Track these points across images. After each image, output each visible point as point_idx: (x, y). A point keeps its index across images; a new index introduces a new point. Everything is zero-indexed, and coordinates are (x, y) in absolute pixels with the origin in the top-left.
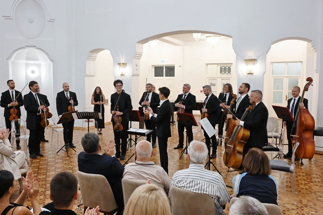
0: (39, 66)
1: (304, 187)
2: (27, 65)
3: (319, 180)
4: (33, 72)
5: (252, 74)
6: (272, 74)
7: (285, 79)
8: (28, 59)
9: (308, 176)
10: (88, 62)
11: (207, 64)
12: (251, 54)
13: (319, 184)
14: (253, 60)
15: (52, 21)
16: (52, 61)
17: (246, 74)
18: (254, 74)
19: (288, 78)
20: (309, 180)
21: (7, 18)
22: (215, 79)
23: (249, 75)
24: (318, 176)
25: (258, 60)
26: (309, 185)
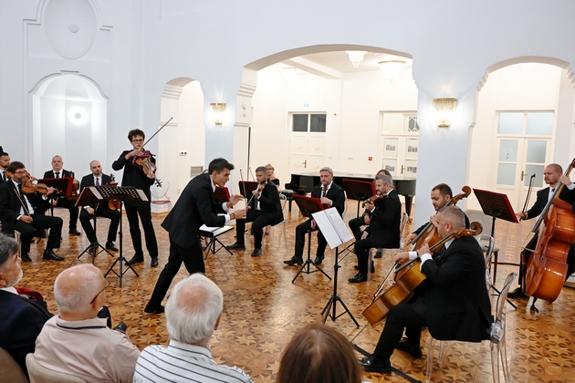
0: (88, 105)
1: (526, 367)
2: (68, 104)
3: (564, 350)
4: (78, 116)
5: (447, 126)
6: (498, 133)
7: (521, 141)
8: (69, 93)
9: (541, 340)
10: (164, 101)
11: (382, 112)
12: (446, 90)
13: (563, 362)
14: (452, 101)
15: (107, 29)
16: (107, 98)
17: (435, 128)
18: (452, 128)
19: (527, 141)
20: (541, 350)
21: (32, 22)
22: (395, 138)
23: (442, 129)
24: (563, 341)
25: (460, 101)
26: (540, 361)
